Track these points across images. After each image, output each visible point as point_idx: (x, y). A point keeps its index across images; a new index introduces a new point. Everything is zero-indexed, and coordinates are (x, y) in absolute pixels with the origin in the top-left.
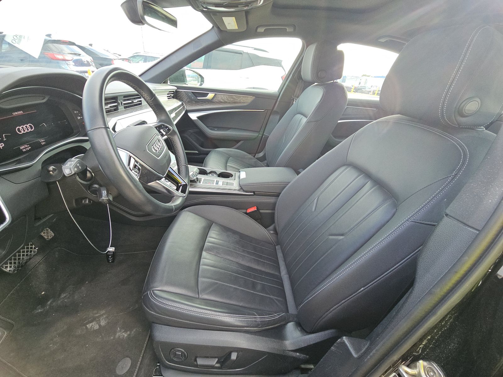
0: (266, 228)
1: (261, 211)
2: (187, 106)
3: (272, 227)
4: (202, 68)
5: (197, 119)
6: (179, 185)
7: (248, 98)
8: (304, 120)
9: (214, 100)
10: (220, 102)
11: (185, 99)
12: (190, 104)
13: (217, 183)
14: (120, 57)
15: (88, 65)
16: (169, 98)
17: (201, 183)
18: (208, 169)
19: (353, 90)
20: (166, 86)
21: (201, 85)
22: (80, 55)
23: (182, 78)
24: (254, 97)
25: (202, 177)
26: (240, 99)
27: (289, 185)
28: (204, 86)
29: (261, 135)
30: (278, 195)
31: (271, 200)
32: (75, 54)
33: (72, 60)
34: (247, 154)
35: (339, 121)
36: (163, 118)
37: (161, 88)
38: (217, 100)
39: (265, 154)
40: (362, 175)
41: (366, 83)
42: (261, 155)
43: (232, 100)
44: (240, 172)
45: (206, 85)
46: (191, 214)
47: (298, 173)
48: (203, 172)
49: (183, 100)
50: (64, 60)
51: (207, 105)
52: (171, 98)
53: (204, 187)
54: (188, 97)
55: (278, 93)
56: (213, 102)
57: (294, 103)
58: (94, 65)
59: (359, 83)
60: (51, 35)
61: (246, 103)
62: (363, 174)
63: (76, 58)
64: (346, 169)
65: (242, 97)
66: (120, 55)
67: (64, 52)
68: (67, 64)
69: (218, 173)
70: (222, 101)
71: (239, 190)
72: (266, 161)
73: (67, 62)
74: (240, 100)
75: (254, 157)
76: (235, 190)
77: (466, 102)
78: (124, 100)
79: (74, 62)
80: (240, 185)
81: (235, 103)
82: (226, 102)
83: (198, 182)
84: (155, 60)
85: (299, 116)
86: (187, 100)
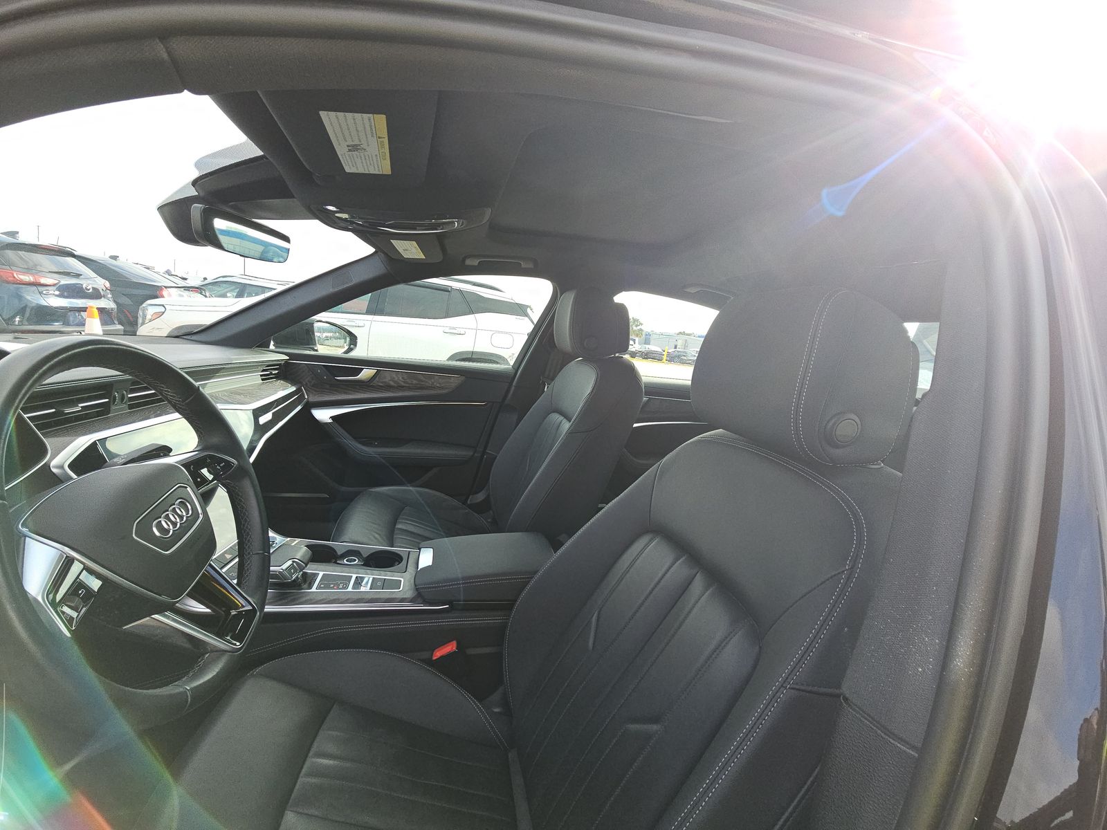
0: (480, 700)
1: (471, 651)
2: (311, 395)
3: (496, 696)
4: (365, 312)
5: (330, 421)
6: (233, 612)
7: (450, 379)
8: (566, 426)
9: (375, 382)
10: (388, 387)
11: (307, 380)
12: (318, 390)
13: (359, 582)
14: (182, 283)
15: (96, 295)
16: (265, 378)
17: (314, 589)
18: (339, 546)
19: (665, 357)
20: (264, 354)
21: (350, 350)
22: (78, 276)
23: (307, 338)
24: (463, 378)
25: (320, 571)
26: (433, 381)
27: (537, 577)
28: (354, 354)
29: (479, 455)
30: (508, 606)
31: (492, 619)
32: (67, 274)
33: (54, 285)
34: (447, 497)
35: (635, 425)
36: (215, 440)
37: (246, 358)
38: (382, 383)
39: (488, 496)
40: (684, 558)
41: (685, 346)
42: (480, 497)
43: (415, 382)
44: (420, 549)
45: (359, 353)
46: (270, 684)
47: (556, 545)
48: (322, 555)
49: (301, 383)
50: (37, 284)
51: (358, 392)
52: (272, 378)
53: (320, 598)
54: (313, 375)
55: (514, 371)
56: (373, 386)
57: (546, 389)
58: (110, 296)
59: (674, 347)
60: (17, 233)
61: (447, 388)
62: (686, 556)
63: (66, 281)
64: (651, 541)
65: (437, 377)
66: (185, 279)
67: (39, 268)
68: (41, 293)
69: (365, 556)
70: (392, 383)
71: (412, 600)
72: (491, 512)
73: (41, 289)
74: (433, 383)
75: (464, 503)
76: (402, 600)
77: (833, 421)
78: (133, 391)
79: (58, 289)
80: (415, 585)
81: (422, 388)
82: (403, 387)
83: (305, 586)
84: (263, 292)
85: (556, 417)
86: (310, 382)
